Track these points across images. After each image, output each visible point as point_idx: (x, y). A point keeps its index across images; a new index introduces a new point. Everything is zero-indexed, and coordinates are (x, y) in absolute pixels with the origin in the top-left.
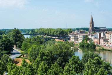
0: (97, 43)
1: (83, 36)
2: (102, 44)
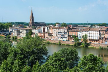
0: (42, 37)
1: (27, 30)
2: (47, 38)
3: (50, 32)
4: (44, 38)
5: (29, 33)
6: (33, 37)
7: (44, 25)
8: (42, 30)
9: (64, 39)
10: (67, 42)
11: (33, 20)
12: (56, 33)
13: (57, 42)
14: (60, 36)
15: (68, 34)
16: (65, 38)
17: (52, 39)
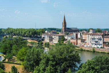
0: (74, 43)
1: (59, 36)
2: (80, 45)
3: (84, 38)
4: (77, 44)
5: (61, 39)
6: (65, 43)
7: (77, 31)
8: (75, 36)
9: (98, 46)
10: (101, 49)
11: (65, 26)
12: (89, 39)
13: (91, 49)
14: (94, 42)
15: (103, 41)
16: (100, 45)
17: (85, 46)
